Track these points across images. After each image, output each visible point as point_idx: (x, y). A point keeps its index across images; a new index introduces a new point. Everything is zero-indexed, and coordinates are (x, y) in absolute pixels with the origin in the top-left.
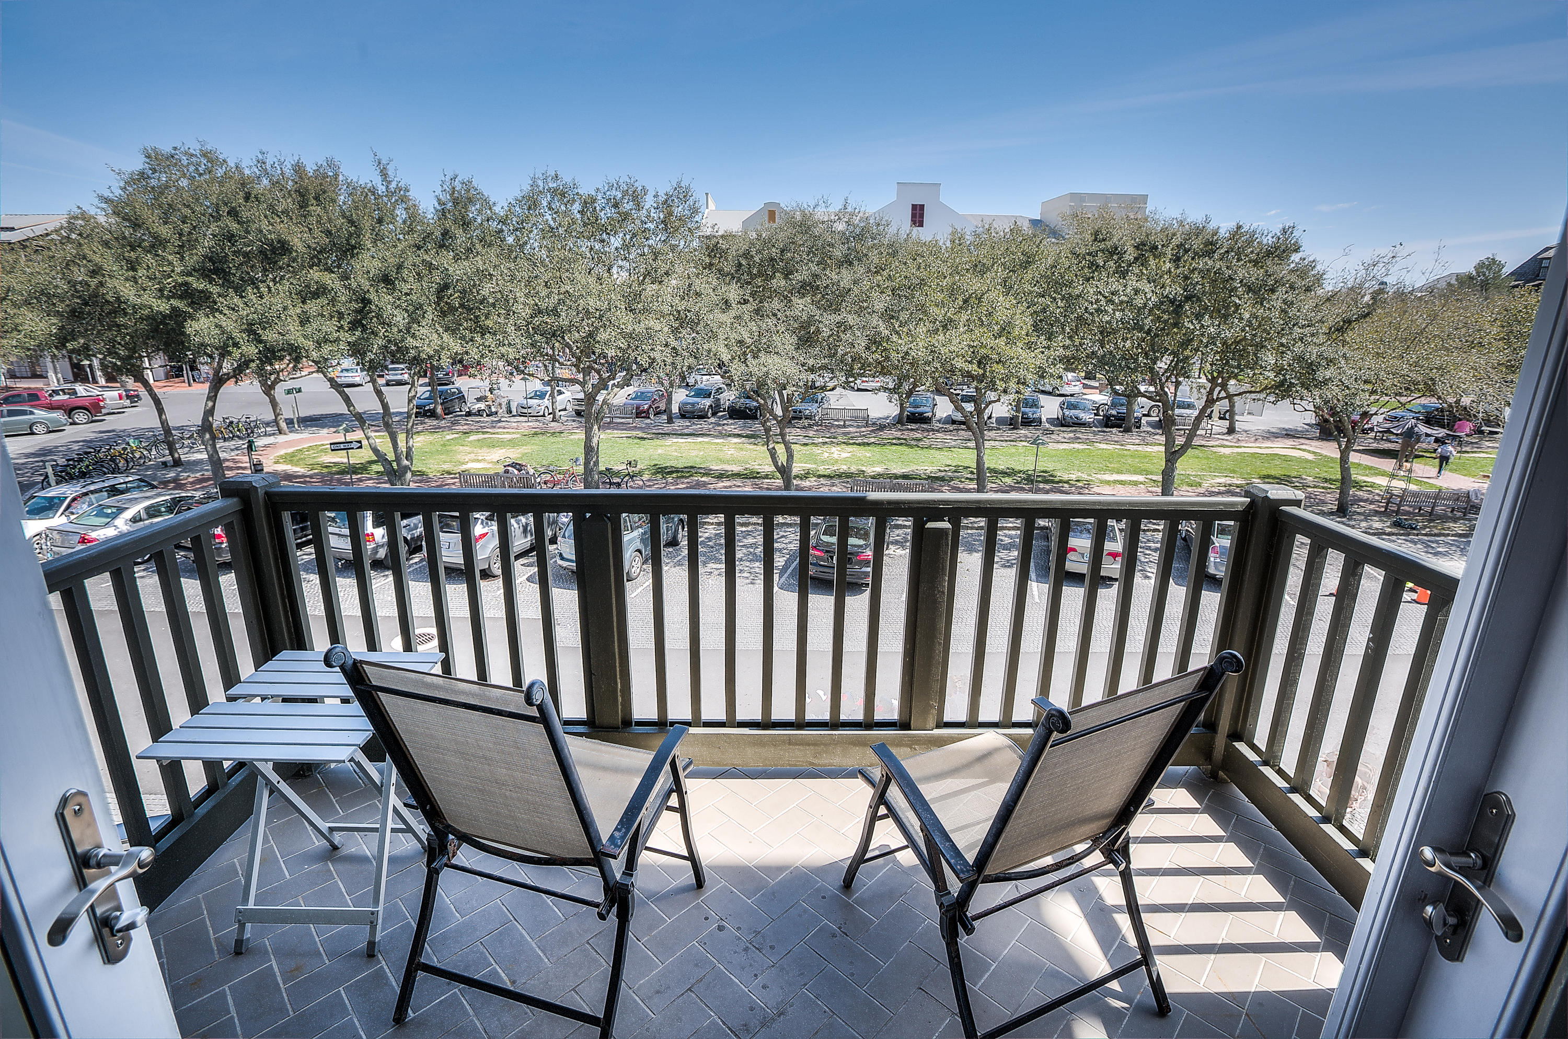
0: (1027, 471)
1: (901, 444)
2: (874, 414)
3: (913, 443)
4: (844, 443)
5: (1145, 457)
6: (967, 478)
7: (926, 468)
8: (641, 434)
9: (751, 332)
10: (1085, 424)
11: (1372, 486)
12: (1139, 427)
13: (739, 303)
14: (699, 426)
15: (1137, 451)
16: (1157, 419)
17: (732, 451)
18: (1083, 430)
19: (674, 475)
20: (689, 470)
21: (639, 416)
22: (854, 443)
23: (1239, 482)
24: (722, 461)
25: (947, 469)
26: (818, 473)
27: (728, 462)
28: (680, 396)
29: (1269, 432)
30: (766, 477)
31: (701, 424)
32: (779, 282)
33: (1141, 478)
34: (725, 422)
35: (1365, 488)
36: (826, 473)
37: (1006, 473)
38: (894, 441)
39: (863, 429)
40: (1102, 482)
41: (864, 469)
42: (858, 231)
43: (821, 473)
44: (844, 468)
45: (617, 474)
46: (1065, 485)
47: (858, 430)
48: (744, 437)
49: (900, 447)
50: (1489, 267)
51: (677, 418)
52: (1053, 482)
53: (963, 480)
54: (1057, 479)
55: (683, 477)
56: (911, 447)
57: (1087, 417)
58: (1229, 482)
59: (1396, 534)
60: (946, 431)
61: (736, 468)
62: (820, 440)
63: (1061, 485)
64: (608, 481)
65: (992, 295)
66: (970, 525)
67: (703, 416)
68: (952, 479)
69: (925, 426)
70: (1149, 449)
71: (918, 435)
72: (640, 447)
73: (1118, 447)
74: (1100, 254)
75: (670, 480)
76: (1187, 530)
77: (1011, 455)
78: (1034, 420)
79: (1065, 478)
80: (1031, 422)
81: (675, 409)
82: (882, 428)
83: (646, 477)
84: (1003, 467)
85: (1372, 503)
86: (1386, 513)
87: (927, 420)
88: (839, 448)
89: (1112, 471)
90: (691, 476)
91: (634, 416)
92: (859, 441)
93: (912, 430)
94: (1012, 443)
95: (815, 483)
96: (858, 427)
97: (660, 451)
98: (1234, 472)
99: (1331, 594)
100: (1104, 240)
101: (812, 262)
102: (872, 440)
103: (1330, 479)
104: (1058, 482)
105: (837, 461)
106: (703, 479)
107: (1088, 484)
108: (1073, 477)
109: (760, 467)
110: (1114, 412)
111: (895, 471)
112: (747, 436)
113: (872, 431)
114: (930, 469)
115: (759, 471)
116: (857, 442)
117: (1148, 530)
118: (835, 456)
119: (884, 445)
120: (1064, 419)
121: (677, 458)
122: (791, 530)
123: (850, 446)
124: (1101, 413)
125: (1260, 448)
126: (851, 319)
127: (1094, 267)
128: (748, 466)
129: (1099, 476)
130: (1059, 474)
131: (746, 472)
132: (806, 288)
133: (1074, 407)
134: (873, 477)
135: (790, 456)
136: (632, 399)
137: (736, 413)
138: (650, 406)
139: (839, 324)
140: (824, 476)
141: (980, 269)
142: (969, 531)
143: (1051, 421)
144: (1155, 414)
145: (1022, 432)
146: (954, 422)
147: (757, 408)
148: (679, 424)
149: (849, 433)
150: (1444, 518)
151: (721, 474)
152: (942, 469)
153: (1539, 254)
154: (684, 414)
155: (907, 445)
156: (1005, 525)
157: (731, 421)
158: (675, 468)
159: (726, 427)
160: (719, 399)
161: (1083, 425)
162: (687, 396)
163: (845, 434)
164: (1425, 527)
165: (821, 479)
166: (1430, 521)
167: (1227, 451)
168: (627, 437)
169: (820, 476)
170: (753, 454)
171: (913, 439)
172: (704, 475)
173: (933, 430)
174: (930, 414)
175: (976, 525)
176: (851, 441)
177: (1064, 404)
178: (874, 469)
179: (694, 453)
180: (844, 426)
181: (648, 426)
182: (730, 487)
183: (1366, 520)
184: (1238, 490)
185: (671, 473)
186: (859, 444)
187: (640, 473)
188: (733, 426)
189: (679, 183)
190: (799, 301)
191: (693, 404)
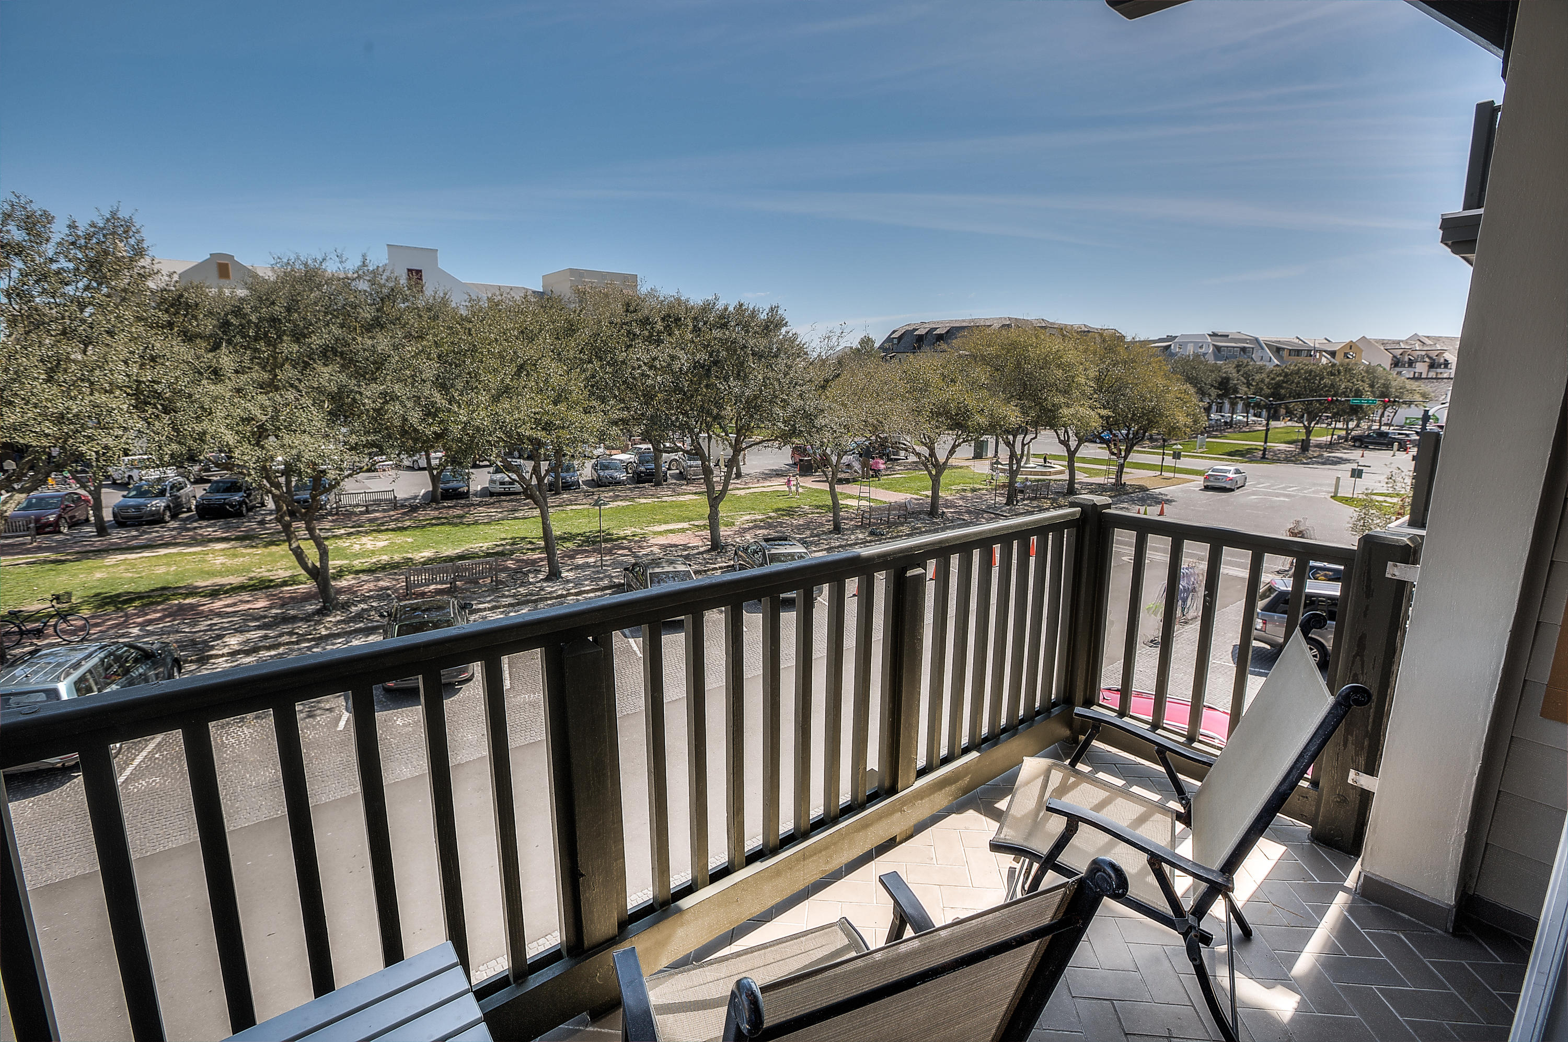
0: (585, 533)
1: (443, 524)
2: (401, 494)
3: (455, 520)
4: (374, 530)
5: (682, 506)
6: (528, 549)
7: (481, 545)
8: (53, 557)
9: (263, 407)
10: (620, 483)
11: (847, 507)
12: (665, 481)
13: (237, 372)
14: (155, 534)
15: (673, 501)
16: (678, 471)
17: (220, 560)
18: (619, 488)
19: (137, 603)
20: (159, 593)
21: (40, 531)
22: (387, 530)
23: (760, 517)
24: (212, 574)
25: (503, 542)
26: (354, 569)
27: (220, 574)
28: (112, 499)
29: (763, 473)
30: (285, 583)
31: (157, 532)
32: (288, 347)
33: (685, 525)
34: (196, 524)
35: (843, 510)
36: (364, 568)
37: (565, 538)
38: (433, 521)
39: (392, 513)
40: (655, 533)
41: (410, 556)
42: (385, 291)
43: (358, 568)
44: (385, 558)
45: (31, 617)
46: (624, 541)
47: (386, 514)
48: (233, 540)
49: (443, 528)
50: (867, 343)
51: (112, 527)
52: (612, 540)
53: (525, 551)
54: (615, 537)
55: (152, 603)
56: (456, 525)
57: (622, 476)
58: (753, 518)
59: (874, 541)
60: (487, 504)
61: (235, 580)
62: (342, 531)
63: (620, 541)
64: (16, 629)
65: (546, 362)
66: (548, 596)
67: (156, 519)
68: (512, 552)
69: (463, 502)
70: (682, 498)
71: (459, 512)
72: (59, 574)
73: (656, 500)
74: (634, 324)
75: (131, 610)
76: (740, 564)
77: (564, 520)
78: (573, 484)
79: (622, 534)
80: (570, 486)
81: (108, 515)
82: (414, 509)
83: (86, 612)
84: (559, 533)
85: (851, 520)
86: (862, 527)
87: (465, 495)
88: (370, 538)
89: (660, 522)
90: (168, 599)
91: (33, 533)
92: (393, 525)
93: (449, 507)
94: (558, 508)
95: (353, 582)
96: (384, 511)
97: (98, 575)
98: (754, 509)
99: (854, 595)
100: (635, 311)
101: (334, 324)
102: (408, 523)
103: (820, 506)
104: (616, 540)
105: (373, 552)
106: (187, 601)
107: (644, 537)
108: (628, 532)
109: (271, 573)
110: (642, 469)
111: (447, 554)
112: (237, 539)
113: (404, 514)
114: (486, 545)
115: (272, 578)
116: (390, 527)
117: (708, 570)
118: (369, 546)
119: (424, 527)
120: (600, 480)
121: (132, 580)
122: (340, 641)
123: (384, 533)
124: (630, 471)
125: (764, 487)
126: (397, 388)
127: (632, 335)
128: (253, 575)
129: (650, 528)
130: (615, 532)
131: (252, 582)
132: (327, 354)
133: (605, 467)
134: (424, 563)
135: (324, 554)
136: (24, 509)
137: (207, 512)
138: (60, 517)
139: (384, 394)
140: (363, 571)
141: (528, 336)
142: (549, 602)
143: (589, 483)
144: (674, 468)
145: (565, 496)
146: (492, 494)
147: (241, 503)
148: (118, 536)
149: (376, 519)
150: (896, 524)
151: (216, 590)
152: (498, 543)
153: (891, 335)
154: (123, 520)
155: (450, 524)
156: (583, 589)
157: (205, 523)
158: (135, 593)
159: (200, 531)
160: (179, 497)
161: (619, 483)
162: (124, 496)
163: (371, 521)
164: (888, 533)
165: (361, 575)
166: (889, 527)
167: (742, 493)
168: (27, 563)
169: (357, 572)
170: (255, 559)
171: (454, 517)
172: (187, 596)
173: (473, 505)
174: (465, 489)
175: (555, 595)
176: (383, 528)
177: (597, 466)
178: (422, 555)
179: (161, 570)
180: (367, 512)
181: (63, 544)
182: (234, 604)
183: (853, 533)
184: (762, 524)
185: (131, 600)
186: (393, 530)
187: (73, 611)
188: (208, 529)
189: (114, 214)
190: (325, 370)
191: (138, 508)
